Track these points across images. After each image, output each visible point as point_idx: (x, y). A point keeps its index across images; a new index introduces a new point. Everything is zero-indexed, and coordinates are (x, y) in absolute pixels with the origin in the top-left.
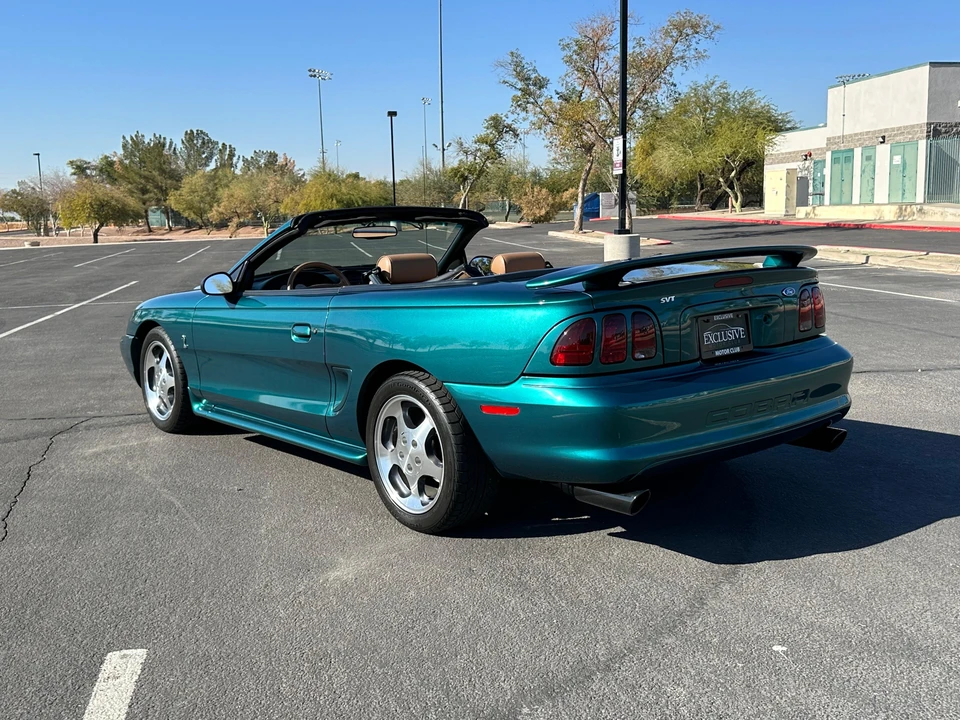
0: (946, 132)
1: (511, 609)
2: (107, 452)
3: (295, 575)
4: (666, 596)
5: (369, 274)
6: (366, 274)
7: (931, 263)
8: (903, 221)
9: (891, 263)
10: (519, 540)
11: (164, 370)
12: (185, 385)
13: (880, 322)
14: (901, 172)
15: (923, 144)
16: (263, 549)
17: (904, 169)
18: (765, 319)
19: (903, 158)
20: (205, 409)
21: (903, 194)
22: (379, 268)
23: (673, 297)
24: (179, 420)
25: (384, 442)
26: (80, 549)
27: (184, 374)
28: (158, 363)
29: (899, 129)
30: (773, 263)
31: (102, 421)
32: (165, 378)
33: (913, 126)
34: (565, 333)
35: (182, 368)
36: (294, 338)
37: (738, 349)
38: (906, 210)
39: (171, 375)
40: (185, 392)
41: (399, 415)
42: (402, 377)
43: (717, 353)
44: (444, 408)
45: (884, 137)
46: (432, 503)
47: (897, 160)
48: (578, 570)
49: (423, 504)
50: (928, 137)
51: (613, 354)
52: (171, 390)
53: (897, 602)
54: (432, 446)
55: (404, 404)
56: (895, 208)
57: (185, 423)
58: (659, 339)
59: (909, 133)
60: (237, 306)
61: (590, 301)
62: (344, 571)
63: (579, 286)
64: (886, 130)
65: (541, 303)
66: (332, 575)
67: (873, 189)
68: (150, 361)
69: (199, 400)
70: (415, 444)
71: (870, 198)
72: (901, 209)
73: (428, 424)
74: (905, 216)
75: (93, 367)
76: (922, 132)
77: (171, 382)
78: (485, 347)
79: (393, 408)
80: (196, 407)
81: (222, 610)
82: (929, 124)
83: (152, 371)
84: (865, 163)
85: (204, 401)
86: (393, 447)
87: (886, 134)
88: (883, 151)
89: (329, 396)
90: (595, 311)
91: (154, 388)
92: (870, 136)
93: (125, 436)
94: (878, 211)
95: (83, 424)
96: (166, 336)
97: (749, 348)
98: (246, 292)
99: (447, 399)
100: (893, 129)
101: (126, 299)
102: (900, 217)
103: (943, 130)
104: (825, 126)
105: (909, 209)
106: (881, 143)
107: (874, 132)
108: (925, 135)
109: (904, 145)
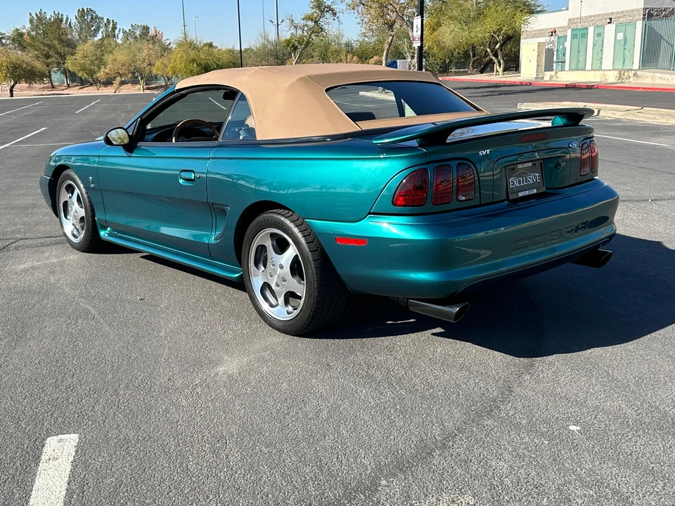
0: (657, 15)
1: (363, 397)
2: (33, 268)
3: (191, 370)
4: (482, 385)
5: (239, 131)
6: (237, 130)
7: (648, 116)
8: (622, 83)
9: (618, 115)
10: (363, 339)
11: (76, 203)
12: (93, 216)
13: (615, 162)
14: (623, 46)
15: (640, 24)
16: (164, 349)
17: (625, 43)
18: (556, 167)
19: (625, 35)
20: (110, 235)
21: (624, 63)
22: (247, 125)
23: (488, 151)
24: (90, 242)
25: (256, 264)
26: (18, 350)
27: (92, 206)
28: (70, 198)
29: (622, 12)
30: (559, 121)
31: (28, 242)
32: (77, 210)
33: (633, 11)
34: (404, 181)
35: (90, 202)
36: (181, 181)
37: (535, 191)
38: (624, 74)
39: (82, 207)
40: (94, 221)
41: (269, 244)
42: (271, 215)
43: (521, 194)
44: (306, 240)
45: (611, 19)
46: (296, 312)
47: (620, 36)
48: (412, 365)
49: (289, 313)
50: (644, 19)
51: (442, 197)
52: (82, 219)
53: (659, 388)
54: (296, 268)
55: (272, 235)
56: (616, 73)
57: (94, 245)
58: (477, 183)
59: (629, 16)
60: (133, 155)
61: (425, 155)
62: (229, 366)
63: (414, 143)
64: (613, 13)
65: (382, 156)
66: (221, 369)
67: (602, 58)
68: (64, 196)
69: (105, 228)
70: (281, 267)
71: (599, 65)
72: (620, 74)
73: (292, 252)
74: (623, 79)
75: (17, 198)
76: (639, 15)
77: (82, 213)
78: (332, 190)
79: (263, 238)
80: (103, 234)
81: (136, 400)
82: (645, 9)
83: (66, 204)
84: (596, 38)
85: (109, 229)
86: (263, 268)
87: (613, 17)
88: (610, 29)
89: (211, 228)
90: (429, 163)
91: (68, 217)
92: (601, 18)
93: (47, 255)
94: (603, 75)
95: (14, 245)
96: (76, 177)
97: (543, 189)
98: (140, 144)
99: (308, 232)
100: (618, 13)
101: (38, 143)
102: (619, 79)
103: (655, 13)
104: (567, 9)
105: (626, 74)
106: (609, 23)
107: (604, 15)
108: (642, 17)
109: (626, 25)
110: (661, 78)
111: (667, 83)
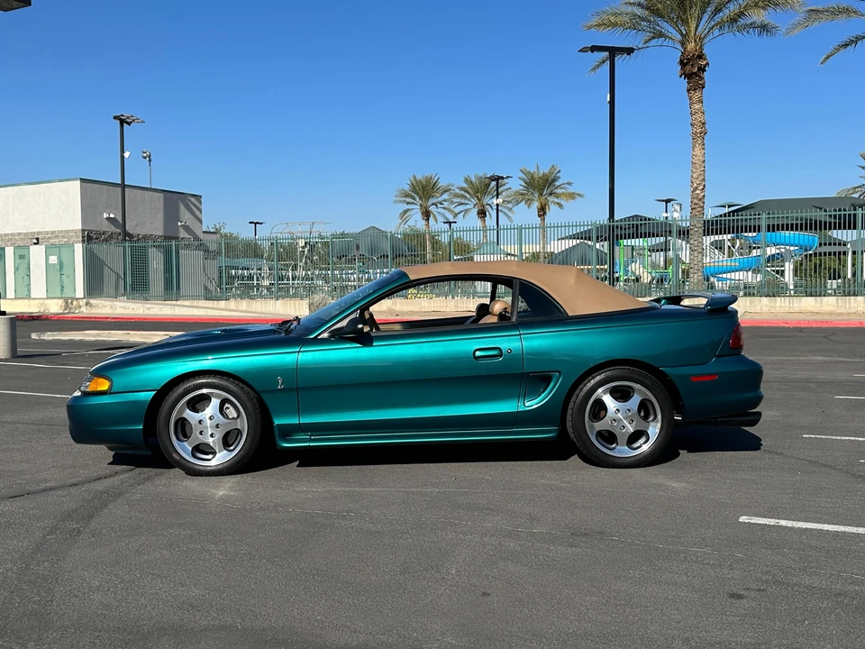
0: (97, 239)
8: (72, 312)
14: (59, 272)
15: (79, 248)
17: (61, 267)
19: (59, 258)
29: (53, 232)
33: (68, 231)
38: (72, 303)
45: (37, 239)
47: (53, 259)
50: (83, 241)
56: (61, 302)
59: (64, 237)
64: (39, 233)
67: (29, 285)
71: (26, 293)
72: (67, 303)
74: (71, 309)
76: (77, 237)
82: (83, 231)
84: (18, 261)
87: (40, 236)
88: (37, 253)
92: (22, 237)
94: (42, 304)
100: (47, 233)
102: (65, 309)
103: (95, 236)
105: (75, 303)
106: (35, 244)
107: (26, 234)
108: (81, 239)
109: (59, 247)
110: (125, 308)
111: (132, 312)
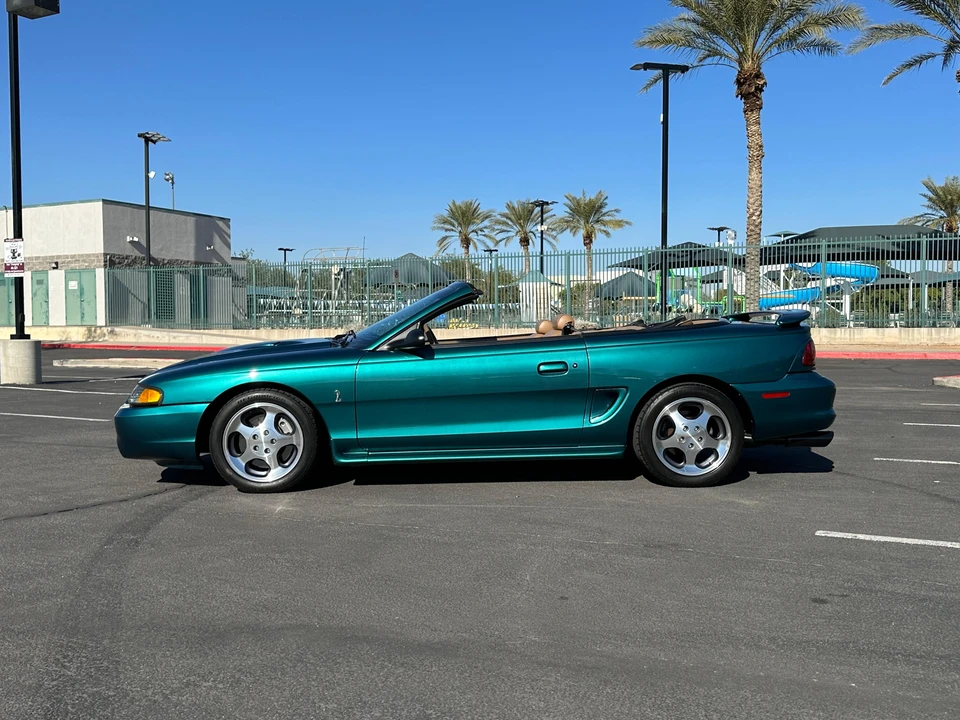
0: (119, 263)
8: (93, 341)
14: (79, 299)
15: (100, 273)
17: (82, 293)
19: (80, 285)
21: (82, 318)
29: (73, 256)
33: (89, 255)
38: (95, 331)
45: (57, 263)
47: (73, 285)
50: (105, 266)
56: (83, 330)
59: (84, 261)
64: (59, 257)
67: (48, 312)
71: (44, 320)
72: (90, 331)
74: (94, 337)
76: (99, 261)
82: (105, 255)
84: (36, 287)
87: (59, 261)
88: (56, 278)
92: (41, 261)
94: (64, 333)
100: (67, 256)
102: (89, 338)
103: (117, 261)
105: (99, 331)
106: (54, 268)
107: (45, 258)
108: (103, 264)
109: (80, 272)
110: (149, 336)
111: (157, 341)
